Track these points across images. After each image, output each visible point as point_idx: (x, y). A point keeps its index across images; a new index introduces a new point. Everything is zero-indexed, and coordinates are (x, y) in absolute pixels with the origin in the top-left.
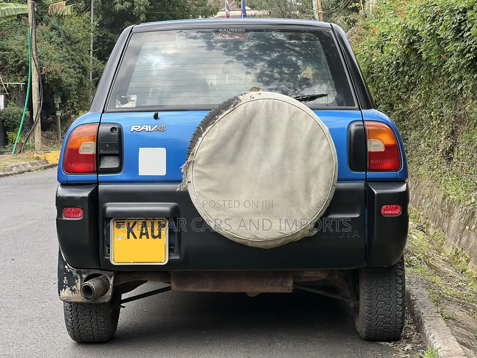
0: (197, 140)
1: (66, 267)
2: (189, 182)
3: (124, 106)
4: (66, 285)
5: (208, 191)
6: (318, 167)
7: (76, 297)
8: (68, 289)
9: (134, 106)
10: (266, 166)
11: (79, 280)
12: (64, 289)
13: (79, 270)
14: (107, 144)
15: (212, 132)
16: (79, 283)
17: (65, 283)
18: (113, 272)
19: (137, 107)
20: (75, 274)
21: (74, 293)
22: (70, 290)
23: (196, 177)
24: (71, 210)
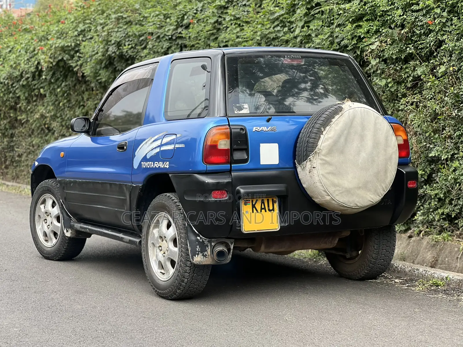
0: (320, 137)
1: (199, 238)
2: (313, 168)
3: (241, 112)
4: (199, 252)
5: (329, 173)
6: (392, 155)
7: (207, 261)
8: (200, 254)
9: (248, 112)
10: (363, 155)
11: (209, 247)
12: (197, 255)
13: (210, 239)
14: (239, 141)
15: (330, 131)
16: (209, 250)
17: (197, 250)
18: (234, 240)
19: (250, 113)
20: (206, 243)
21: (206, 257)
22: (202, 255)
23: (320, 164)
24: (218, 193)
